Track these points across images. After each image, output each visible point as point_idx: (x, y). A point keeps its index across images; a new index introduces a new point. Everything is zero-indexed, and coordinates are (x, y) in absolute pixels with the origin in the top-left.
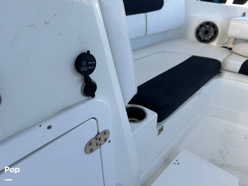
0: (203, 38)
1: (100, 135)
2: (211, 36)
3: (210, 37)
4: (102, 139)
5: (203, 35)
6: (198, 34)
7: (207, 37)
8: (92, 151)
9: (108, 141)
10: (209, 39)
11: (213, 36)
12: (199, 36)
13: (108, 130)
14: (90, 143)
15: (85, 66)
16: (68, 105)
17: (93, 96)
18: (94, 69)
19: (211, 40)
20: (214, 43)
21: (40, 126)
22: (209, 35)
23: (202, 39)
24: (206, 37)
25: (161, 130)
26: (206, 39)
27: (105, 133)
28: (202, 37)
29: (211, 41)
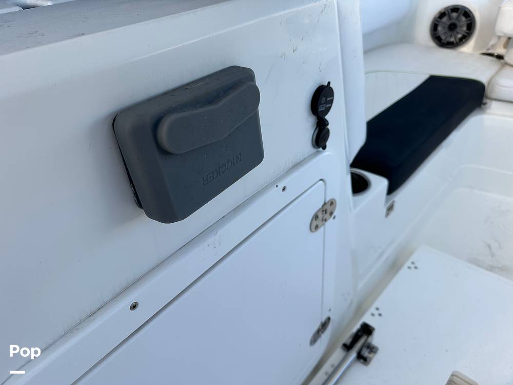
0: (445, 38)
1: (326, 206)
2: (460, 33)
3: (460, 36)
4: (328, 212)
5: (446, 33)
6: (436, 32)
7: (453, 36)
8: (317, 227)
9: (333, 216)
10: (458, 40)
11: (466, 34)
12: (437, 35)
13: (334, 199)
14: (316, 217)
15: (324, 104)
16: (298, 161)
17: (324, 148)
18: (330, 108)
19: (462, 42)
20: (468, 48)
21: (277, 186)
22: (458, 33)
23: (443, 41)
24: (451, 36)
25: (390, 208)
26: (452, 39)
27: (332, 203)
28: (443, 37)
29: (462, 44)
